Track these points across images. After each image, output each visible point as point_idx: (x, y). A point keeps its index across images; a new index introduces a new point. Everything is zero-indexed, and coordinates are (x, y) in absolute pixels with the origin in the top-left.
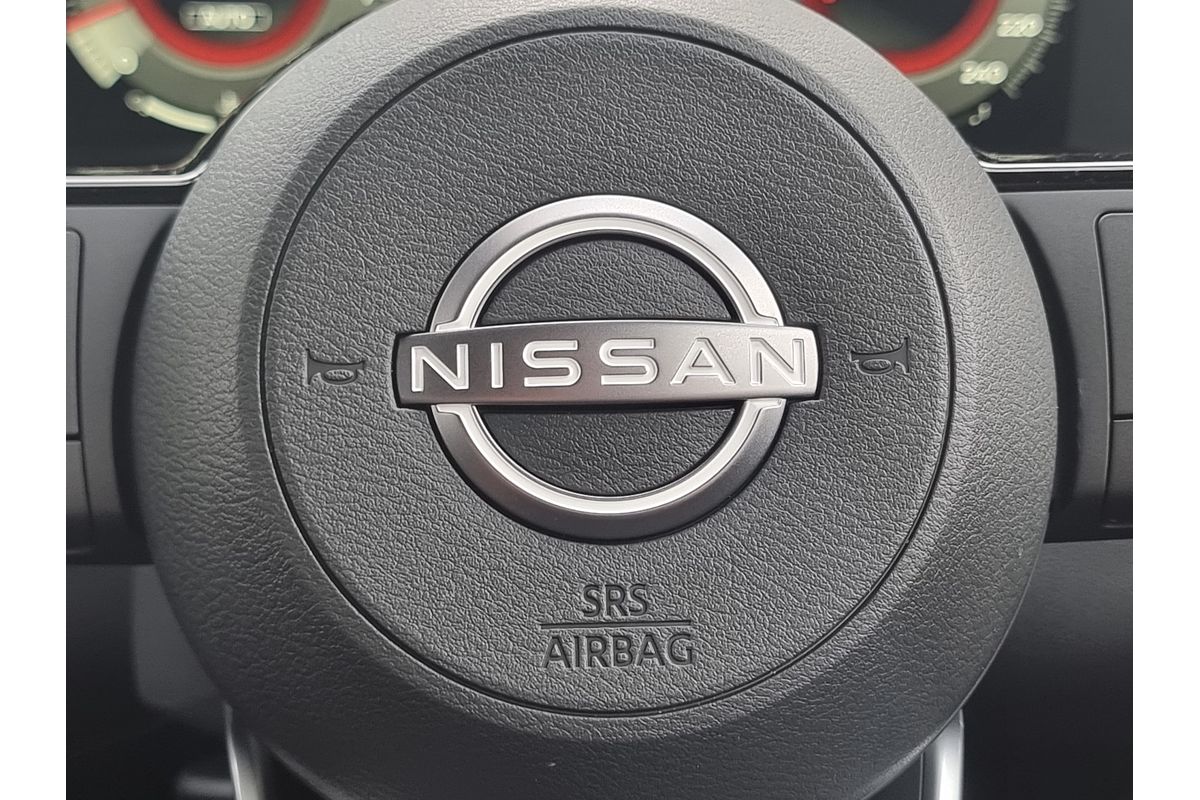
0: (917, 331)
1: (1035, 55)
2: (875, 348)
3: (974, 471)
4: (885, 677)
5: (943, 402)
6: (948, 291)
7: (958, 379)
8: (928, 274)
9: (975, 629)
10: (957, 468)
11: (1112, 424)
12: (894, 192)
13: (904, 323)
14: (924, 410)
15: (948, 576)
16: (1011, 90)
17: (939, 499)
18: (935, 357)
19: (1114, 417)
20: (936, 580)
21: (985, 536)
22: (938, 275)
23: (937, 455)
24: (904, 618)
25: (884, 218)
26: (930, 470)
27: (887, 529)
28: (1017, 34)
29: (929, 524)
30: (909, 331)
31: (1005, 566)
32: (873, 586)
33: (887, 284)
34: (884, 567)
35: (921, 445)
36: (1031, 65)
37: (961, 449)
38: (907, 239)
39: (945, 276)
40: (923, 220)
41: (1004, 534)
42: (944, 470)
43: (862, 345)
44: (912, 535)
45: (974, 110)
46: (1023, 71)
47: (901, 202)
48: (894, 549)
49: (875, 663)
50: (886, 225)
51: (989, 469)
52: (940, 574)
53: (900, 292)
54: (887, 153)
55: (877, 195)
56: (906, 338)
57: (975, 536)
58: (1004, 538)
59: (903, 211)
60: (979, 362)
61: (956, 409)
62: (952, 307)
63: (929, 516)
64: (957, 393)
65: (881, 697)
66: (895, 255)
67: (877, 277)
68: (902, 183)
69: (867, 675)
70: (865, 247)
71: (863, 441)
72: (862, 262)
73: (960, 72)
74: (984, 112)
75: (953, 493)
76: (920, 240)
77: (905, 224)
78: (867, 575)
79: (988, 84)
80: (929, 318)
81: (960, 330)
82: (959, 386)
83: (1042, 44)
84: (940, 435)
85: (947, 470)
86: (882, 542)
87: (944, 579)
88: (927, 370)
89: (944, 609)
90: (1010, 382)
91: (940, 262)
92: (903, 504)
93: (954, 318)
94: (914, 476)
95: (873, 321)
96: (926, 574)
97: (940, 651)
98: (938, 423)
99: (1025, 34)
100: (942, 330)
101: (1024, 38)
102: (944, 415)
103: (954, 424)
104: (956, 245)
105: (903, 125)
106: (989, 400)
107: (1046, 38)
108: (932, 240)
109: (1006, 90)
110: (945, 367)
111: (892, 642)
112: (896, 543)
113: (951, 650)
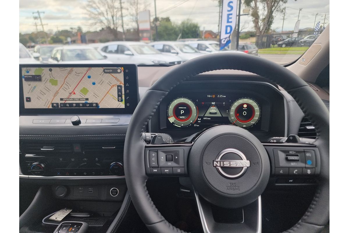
11: (275, 168)
13: (257, 161)
16: (255, 124)
23: (261, 172)
35: (259, 171)
36: (257, 122)
42: (261, 174)
43: (254, 162)
44: (259, 180)
45: (252, 126)
61: (262, 168)
63: (260, 178)
67: (255, 157)
71: (254, 171)
72: (253, 155)
73: (251, 122)
76: (259, 153)
79: (253, 123)
88: (260, 165)
99: (257, 119)
103: (262, 170)
107: (259, 119)
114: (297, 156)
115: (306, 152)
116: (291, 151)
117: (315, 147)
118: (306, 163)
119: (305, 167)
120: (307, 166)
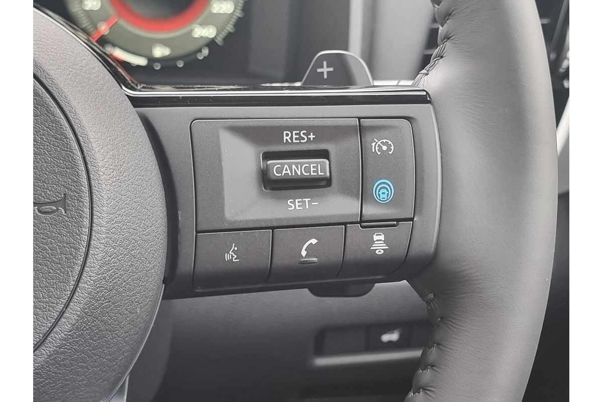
0: (71, 190)
1: (231, 23)
2: (47, 200)
3: (105, 268)
4: (53, 386)
5: (85, 230)
6: (89, 167)
7: (95, 217)
8: (78, 158)
9: (110, 355)
10: (94, 267)
11: (196, 235)
12: (59, 111)
13: (63, 185)
14: (75, 234)
15: (90, 328)
16: (219, 41)
17: (83, 285)
18: (81, 204)
19: (197, 232)
20: (82, 330)
21: (113, 303)
22: (84, 158)
23: (82, 260)
24: (64, 353)
25: (52, 126)
26: (78, 268)
27: (52, 303)
28: (221, 12)
29: (77, 300)
30: (67, 190)
31: (128, 319)
32: (44, 336)
33: (54, 163)
34: (50, 325)
35: (72, 254)
36: (230, 28)
37: (96, 256)
38: (66, 138)
39: (88, 159)
40: (75, 127)
41: (127, 301)
42: (86, 268)
43: (39, 198)
44: (67, 306)
45: (200, 51)
46: (226, 31)
47: (62, 117)
48: (56, 315)
49: (46, 379)
50: (53, 129)
51: (114, 266)
52: (85, 327)
53: (61, 168)
54: (55, 89)
55: (49, 112)
56: (65, 194)
57: (107, 304)
58: (126, 304)
59: (64, 122)
60: (108, 207)
61: (94, 234)
62: (92, 176)
63: (77, 294)
64: (94, 225)
65: (52, 397)
66: (59, 147)
67: (48, 159)
68: (63, 106)
69: (42, 386)
70: (41, 143)
71: (39, 253)
72: (40, 151)
73: (192, 30)
74: (206, 52)
75: (91, 281)
76: (73, 138)
77: (65, 129)
78: (40, 330)
79: (207, 37)
80: (78, 183)
81: (97, 189)
82: (95, 221)
83: (234, 17)
84: (84, 249)
85: (88, 269)
86: (49, 311)
87: (87, 330)
88: (76, 212)
89: (90, 346)
90: (128, 217)
91: (85, 150)
92: (61, 288)
93: (93, 182)
94: (68, 272)
95: (45, 184)
96: (76, 328)
97: (88, 369)
98: (83, 242)
99: (226, 12)
100: (86, 189)
101: (225, 14)
102: (86, 237)
103: (92, 242)
104: (95, 140)
105: (68, 72)
106: (114, 228)
107: (236, 14)
108: (81, 138)
109: (216, 40)
110: (87, 210)
111: (57, 367)
112: (57, 311)
113: (96, 368)
114: (324, 154)
115: (373, 129)
116: (291, 129)
117: (423, 99)
118: (364, 195)
119: (362, 221)
120: (370, 211)
